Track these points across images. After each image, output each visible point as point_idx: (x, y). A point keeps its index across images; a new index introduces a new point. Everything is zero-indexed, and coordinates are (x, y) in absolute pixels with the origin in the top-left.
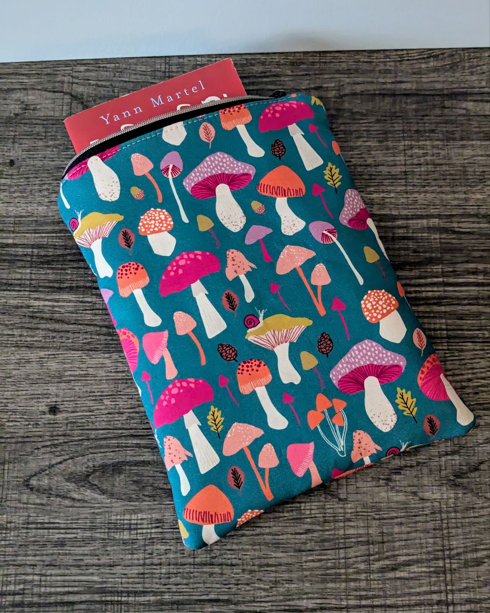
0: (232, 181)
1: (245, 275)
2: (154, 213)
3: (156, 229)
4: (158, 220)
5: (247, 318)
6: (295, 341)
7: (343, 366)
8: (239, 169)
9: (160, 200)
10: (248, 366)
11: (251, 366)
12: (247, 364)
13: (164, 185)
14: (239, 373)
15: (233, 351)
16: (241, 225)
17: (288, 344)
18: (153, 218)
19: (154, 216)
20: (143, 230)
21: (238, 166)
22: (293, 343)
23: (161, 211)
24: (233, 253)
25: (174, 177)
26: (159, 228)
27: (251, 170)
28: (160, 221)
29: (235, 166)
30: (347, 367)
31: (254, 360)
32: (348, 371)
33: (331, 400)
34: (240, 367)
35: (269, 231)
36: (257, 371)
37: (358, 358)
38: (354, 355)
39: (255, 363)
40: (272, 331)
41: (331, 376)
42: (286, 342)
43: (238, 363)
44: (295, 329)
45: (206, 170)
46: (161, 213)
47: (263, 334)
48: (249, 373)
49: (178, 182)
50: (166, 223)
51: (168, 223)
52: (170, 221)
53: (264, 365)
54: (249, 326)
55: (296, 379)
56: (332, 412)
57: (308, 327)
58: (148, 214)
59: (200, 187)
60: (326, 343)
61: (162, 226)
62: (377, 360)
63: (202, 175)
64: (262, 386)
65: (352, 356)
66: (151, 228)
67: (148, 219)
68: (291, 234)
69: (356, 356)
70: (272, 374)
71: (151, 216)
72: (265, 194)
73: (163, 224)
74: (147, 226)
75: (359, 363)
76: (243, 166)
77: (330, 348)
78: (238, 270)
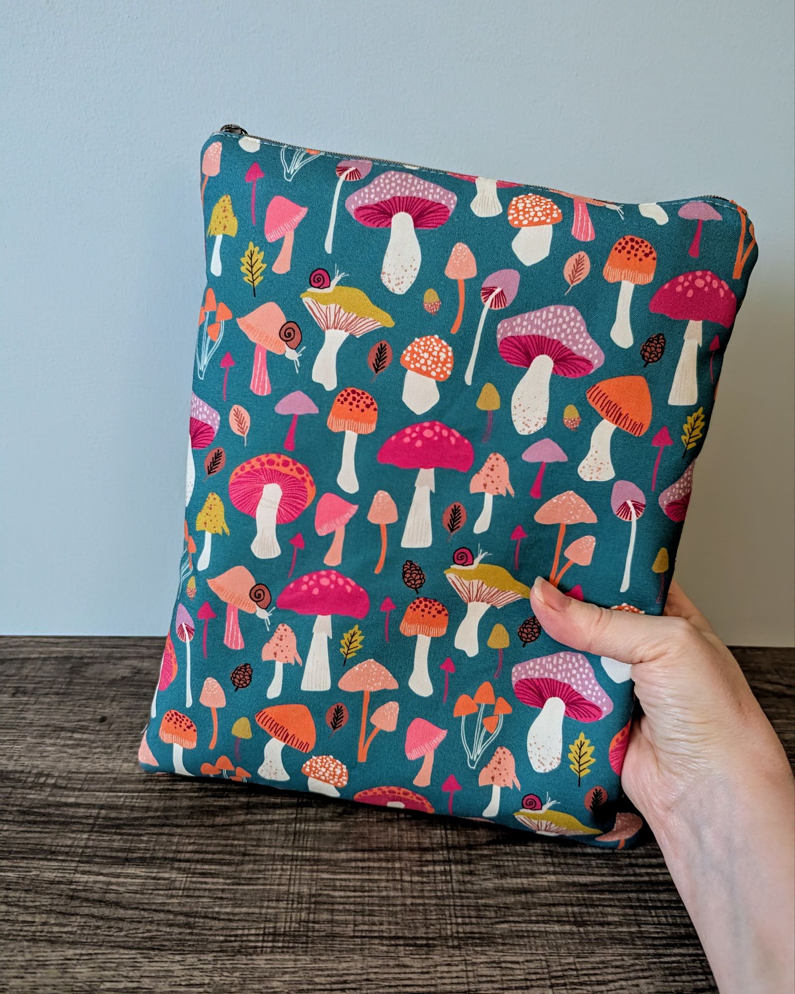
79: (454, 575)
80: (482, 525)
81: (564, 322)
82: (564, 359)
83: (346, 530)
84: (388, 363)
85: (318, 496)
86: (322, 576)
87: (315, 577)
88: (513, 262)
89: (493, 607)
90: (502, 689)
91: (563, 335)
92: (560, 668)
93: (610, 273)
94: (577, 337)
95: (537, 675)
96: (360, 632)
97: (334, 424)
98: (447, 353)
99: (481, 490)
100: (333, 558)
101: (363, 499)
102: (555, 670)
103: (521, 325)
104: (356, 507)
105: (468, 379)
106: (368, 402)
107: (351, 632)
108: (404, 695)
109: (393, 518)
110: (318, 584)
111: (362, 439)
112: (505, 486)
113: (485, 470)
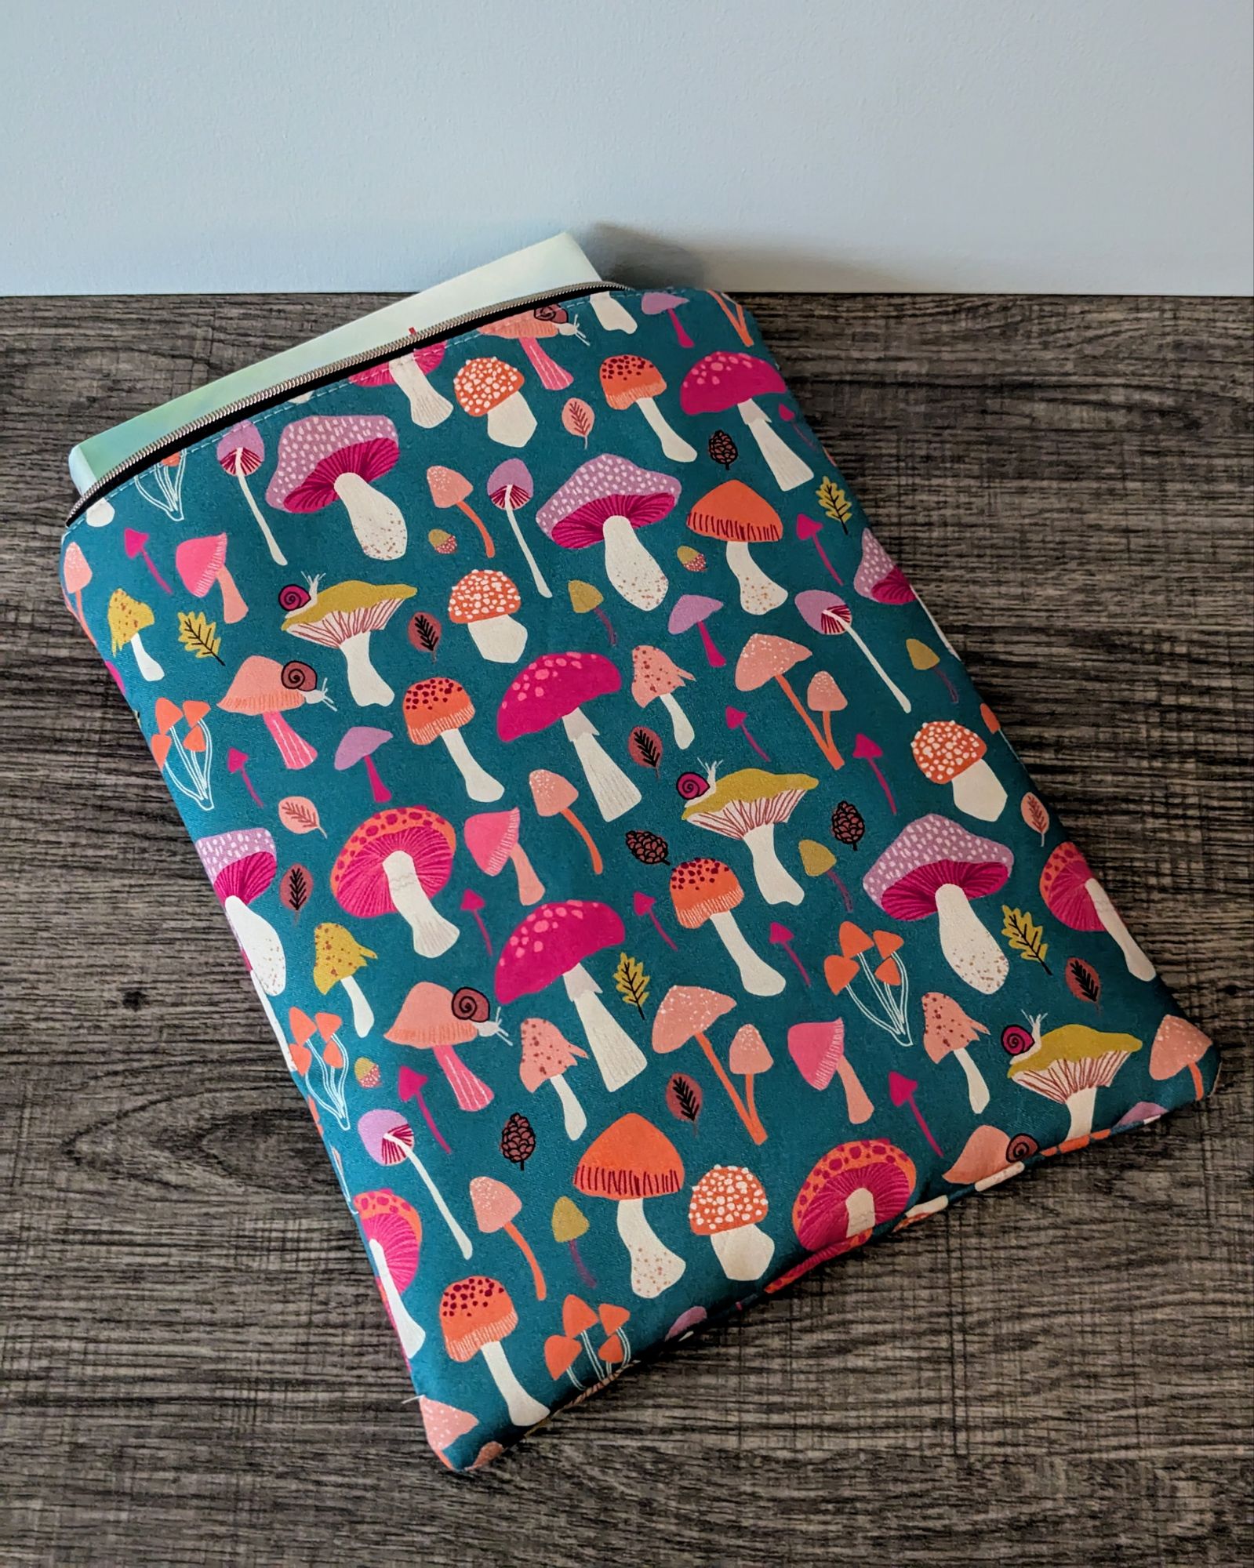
79: (695, 813)
80: (684, 734)
81: (606, 474)
82: (635, 508)
83: (524, 847)
84: (438, 632)
85: (459, 830)
86: (534, 922)
87: (524, 931)
88: (504, 453)
89: (778, 825)
90: (869, 919)
91: (615, 487)
92: (920, 846)
93: (619, 401)
94: (632, 479)
95: (899, 875)
96: (632, 961)
97: (420, 736)
98: (499, 580)
99: (652, 696)
100: (531, 890)
101: (518, 796)
102: (916, 854)
103: (561, 505)
104: (516, 811)
105: (544, 591)
106: (445, 686)
107: (621, 967)
108: (750, 1009)
109: (571, 794)
110: (534, 937)
111: (468, 732)
112: (677, 676)
113: (639, 672)
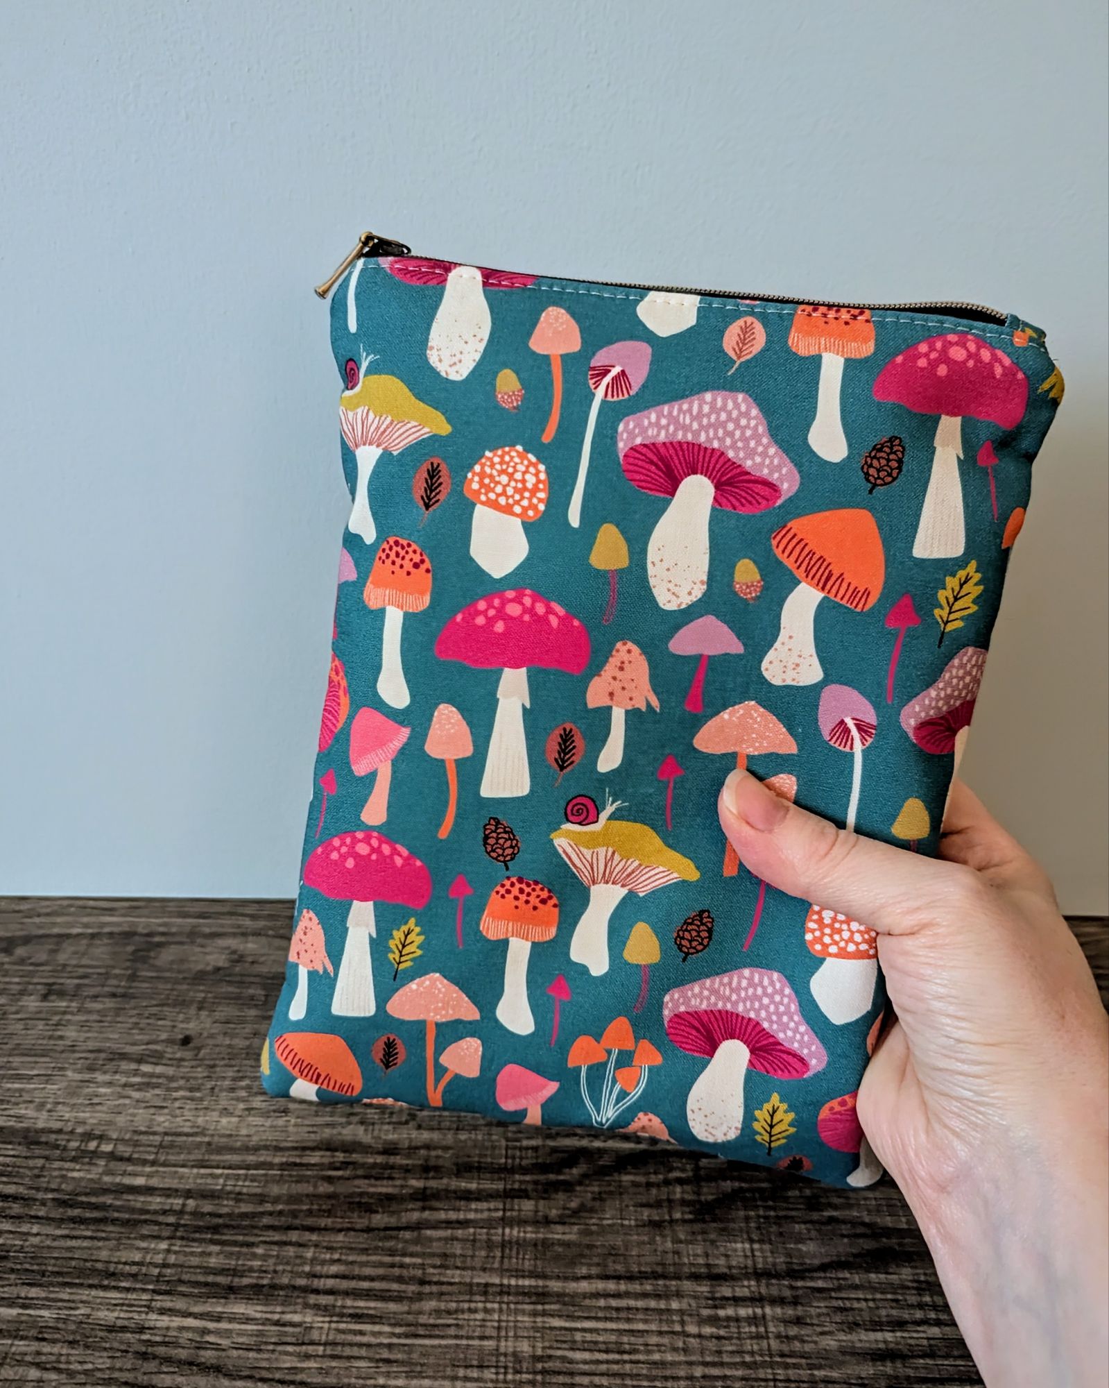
0: (729, 483)
1: (627, 712)
2: (517, 460)
3: (502, 501)
4: (516, 481)
5: (579, 800)
6: (641, 895)
7: (701, 993)
8: (762, 464)
9: (548, 437)
10: (522, 891)
11: (529, 895)
12: (524, 886)
13: (578, 401)
14: (498, 893)
15: (511, 847)
16: (686, 601)
17: (625, 891)
18: (511, 470)
19: (514, 467)
20: (475, 486)
21: (764, 454)
22: (637, 896)
23: (535, 465)
24: (629, 651)
25: (609, 398)
26: (511, 501)
27: (787, 480)
28: (520, 485)
29: (760, 449)
30: (708, 999)
31: (540, 886)
32: (704, 1006)
33: (637, 1039)
34: (508, 883)
35: (735, 647)
36: (535, 908)
37: (739, 995)
38: (734, 984)
39: (540, 893)
40: (611, 850)
41: (667, 998)
42: (623, 886)
43: (508, 873)
44: (656, 871)
45: (688, 421)
46: (532, 470)
47: (588, 848)
48: (516, 903)
49: (612, 415)
50: (530, 499)
51: (535, 501)
52: (540, 500)
53: (555, 906)
54: (571, 818)
55: (599, 965)
56: (625, 1059)
57: (684, 881)
58: (505, 453)
59: (650, 455)
60: (698, 932)
61: (517, 502)
62: (771, 1022)
63: (672, 428)
64: (527, 940)
65: (730, 983)
66: (493, 490)
67: (498, 467)
68: (777, 682)
69: (739, 988)
70: (559, 929)
71: (508, 463)
72: (783, 558)
73: (522, 498)
74: (487, 481)
75: (736, 1003)
76: (776, 461)
77: (700, 947)
78: (618, 692)
